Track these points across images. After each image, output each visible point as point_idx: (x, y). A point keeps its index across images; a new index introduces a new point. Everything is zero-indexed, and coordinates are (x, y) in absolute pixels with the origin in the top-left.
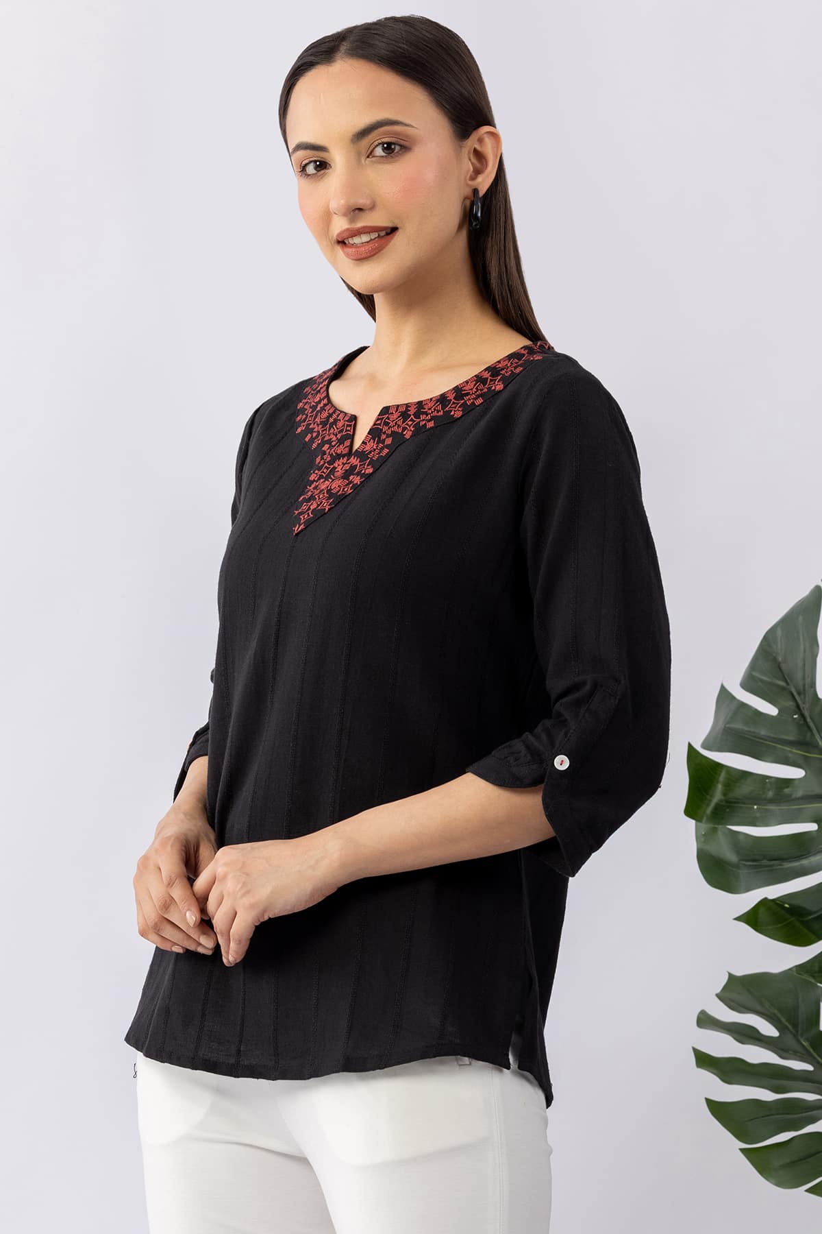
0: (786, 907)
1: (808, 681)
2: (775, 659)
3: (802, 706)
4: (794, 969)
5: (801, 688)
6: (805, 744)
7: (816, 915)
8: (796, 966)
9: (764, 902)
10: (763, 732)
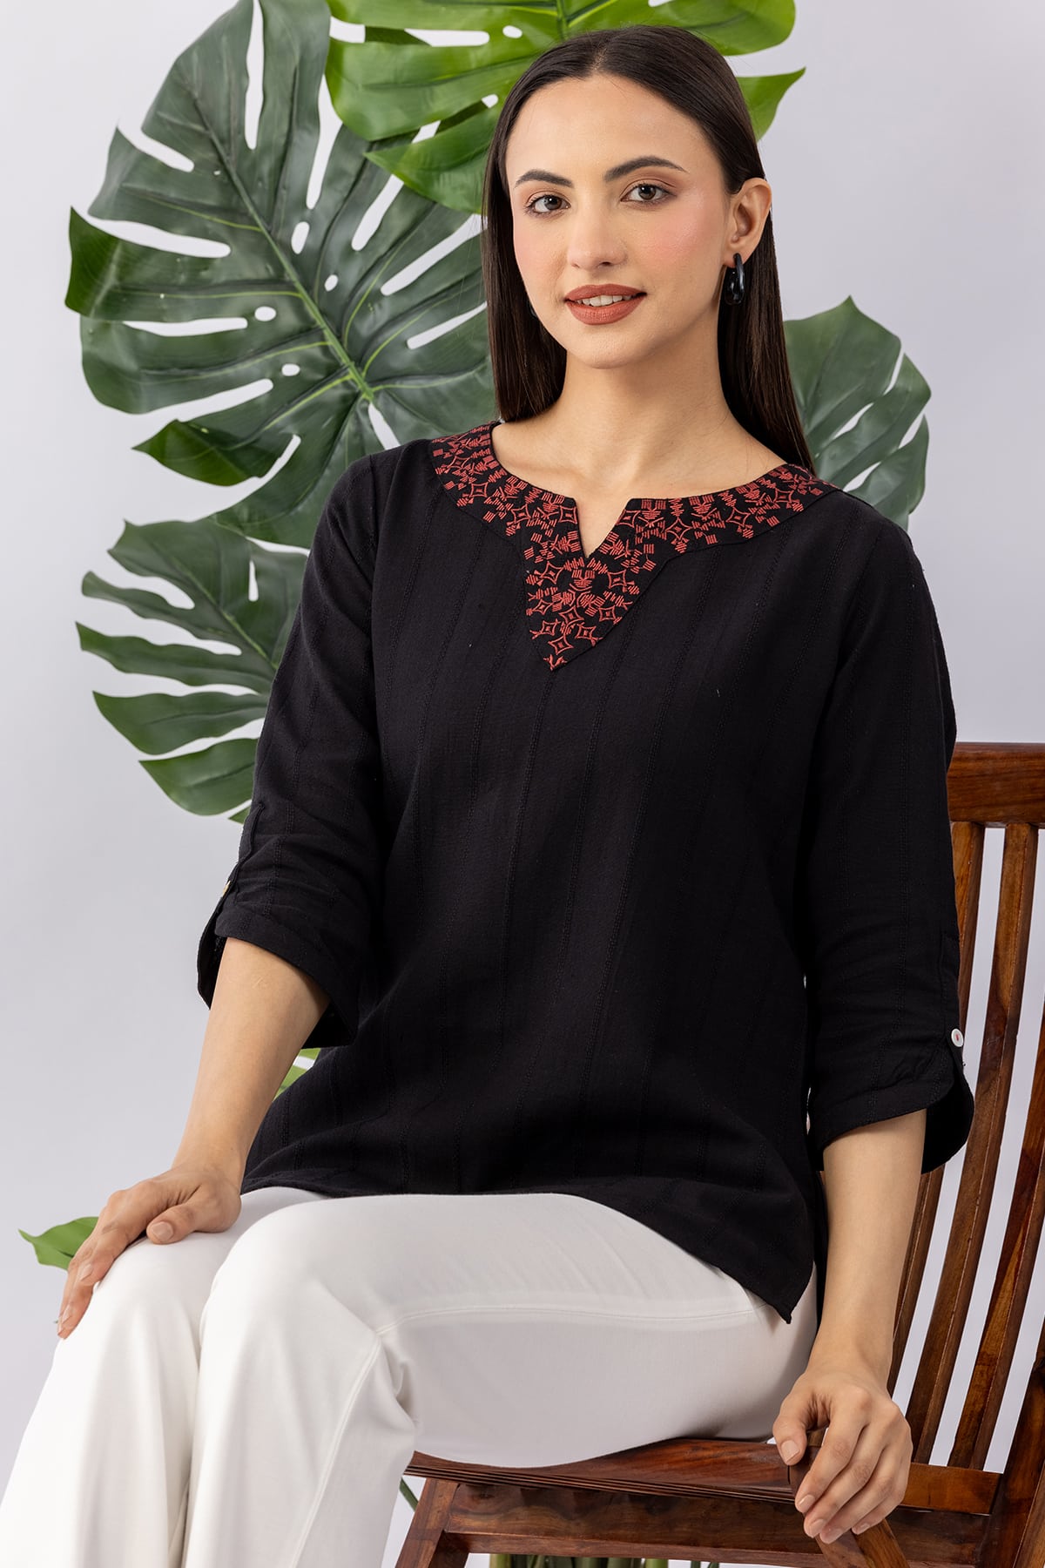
0: (203, 433)
1: (234, 124)
2: (189, 95)
3: (225, 159)
4: (215, 517)
5: (225, 135)
6: (230, 211)
7: (244, 444)
8: (218, 513)
9: (174, 426)
10: (173, 194)
